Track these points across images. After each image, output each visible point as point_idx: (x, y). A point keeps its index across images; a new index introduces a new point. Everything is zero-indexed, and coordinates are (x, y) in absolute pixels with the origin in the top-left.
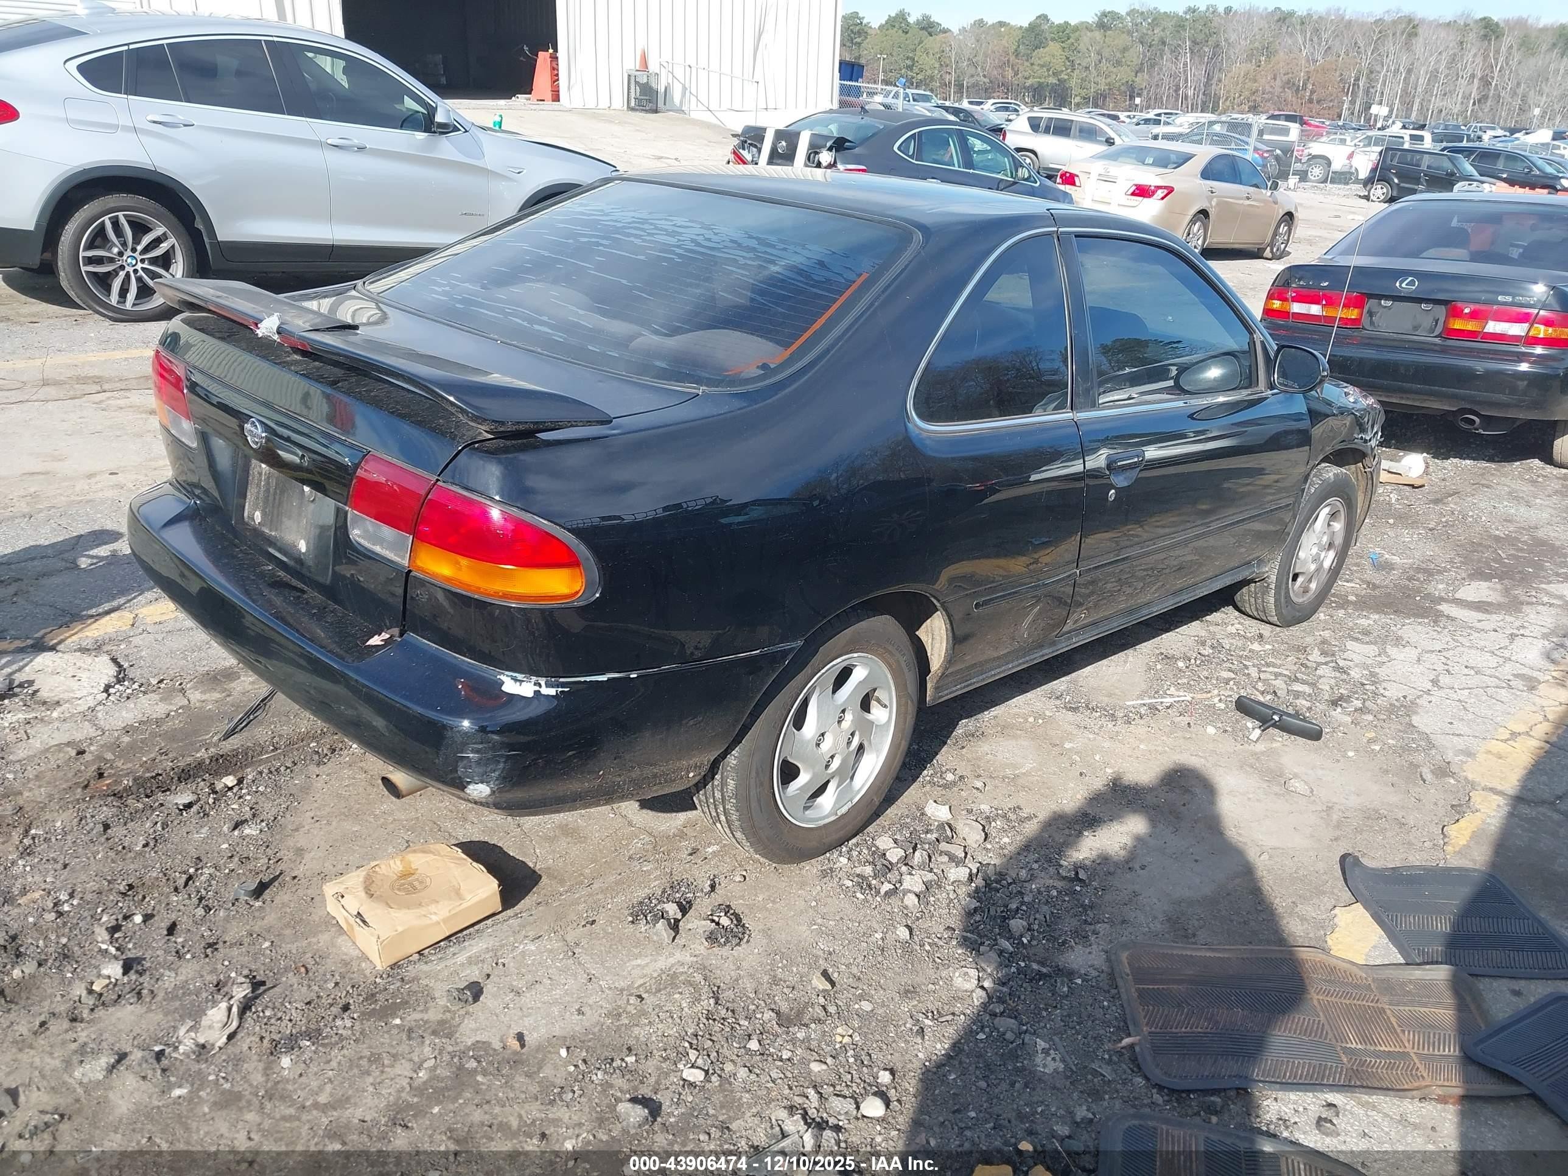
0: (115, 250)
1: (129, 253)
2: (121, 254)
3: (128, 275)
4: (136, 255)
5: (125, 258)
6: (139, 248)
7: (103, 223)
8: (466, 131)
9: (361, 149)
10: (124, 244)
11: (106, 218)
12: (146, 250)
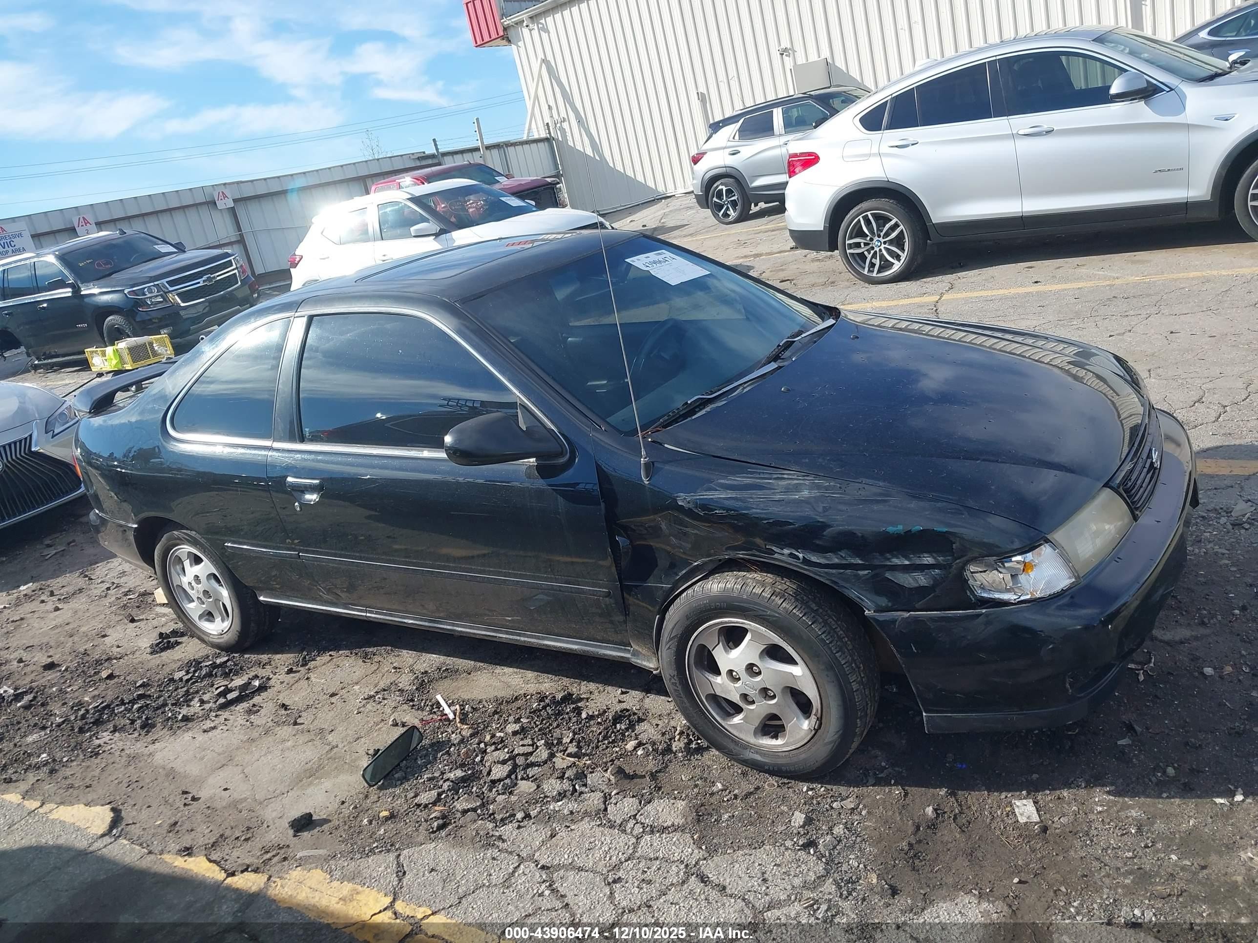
0: (868, 238)
1: (876, 238)
2: (871, 240)
3: (876, 252)
4: (881, 239)
5: (874, 242)
6: (882, 234)
7: (859, 219)
8: (1172, 89)
9: (1049, 132)
10: (872, 232)
11: (860, 217)
12: (887, 234)
